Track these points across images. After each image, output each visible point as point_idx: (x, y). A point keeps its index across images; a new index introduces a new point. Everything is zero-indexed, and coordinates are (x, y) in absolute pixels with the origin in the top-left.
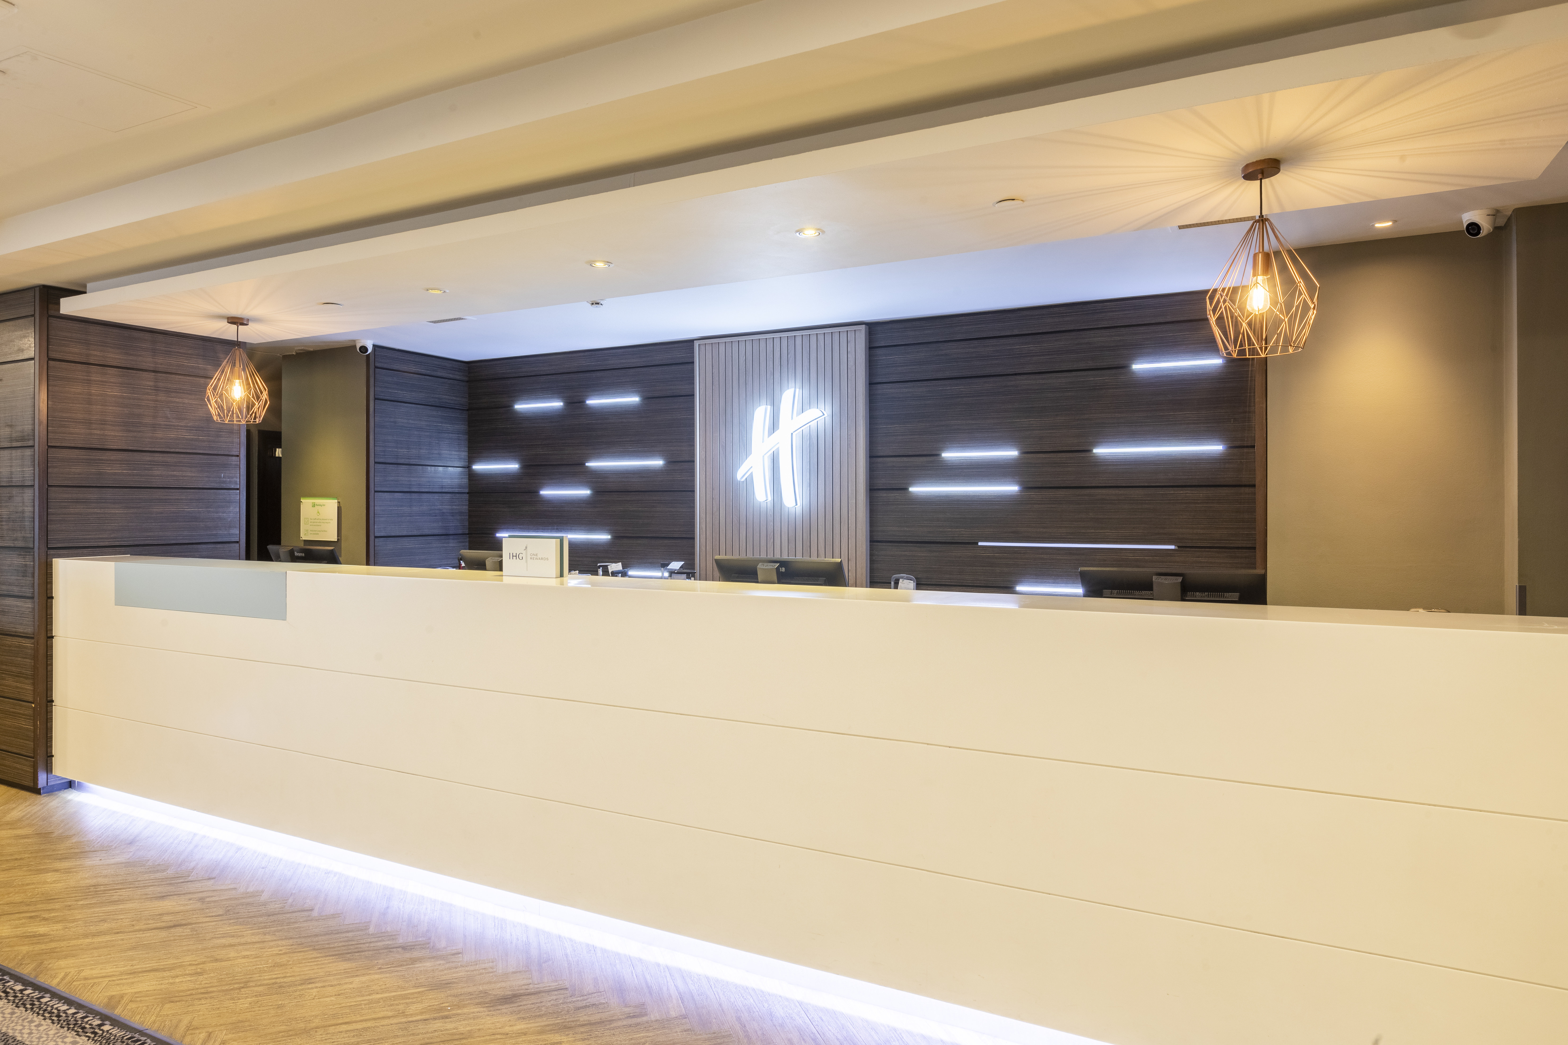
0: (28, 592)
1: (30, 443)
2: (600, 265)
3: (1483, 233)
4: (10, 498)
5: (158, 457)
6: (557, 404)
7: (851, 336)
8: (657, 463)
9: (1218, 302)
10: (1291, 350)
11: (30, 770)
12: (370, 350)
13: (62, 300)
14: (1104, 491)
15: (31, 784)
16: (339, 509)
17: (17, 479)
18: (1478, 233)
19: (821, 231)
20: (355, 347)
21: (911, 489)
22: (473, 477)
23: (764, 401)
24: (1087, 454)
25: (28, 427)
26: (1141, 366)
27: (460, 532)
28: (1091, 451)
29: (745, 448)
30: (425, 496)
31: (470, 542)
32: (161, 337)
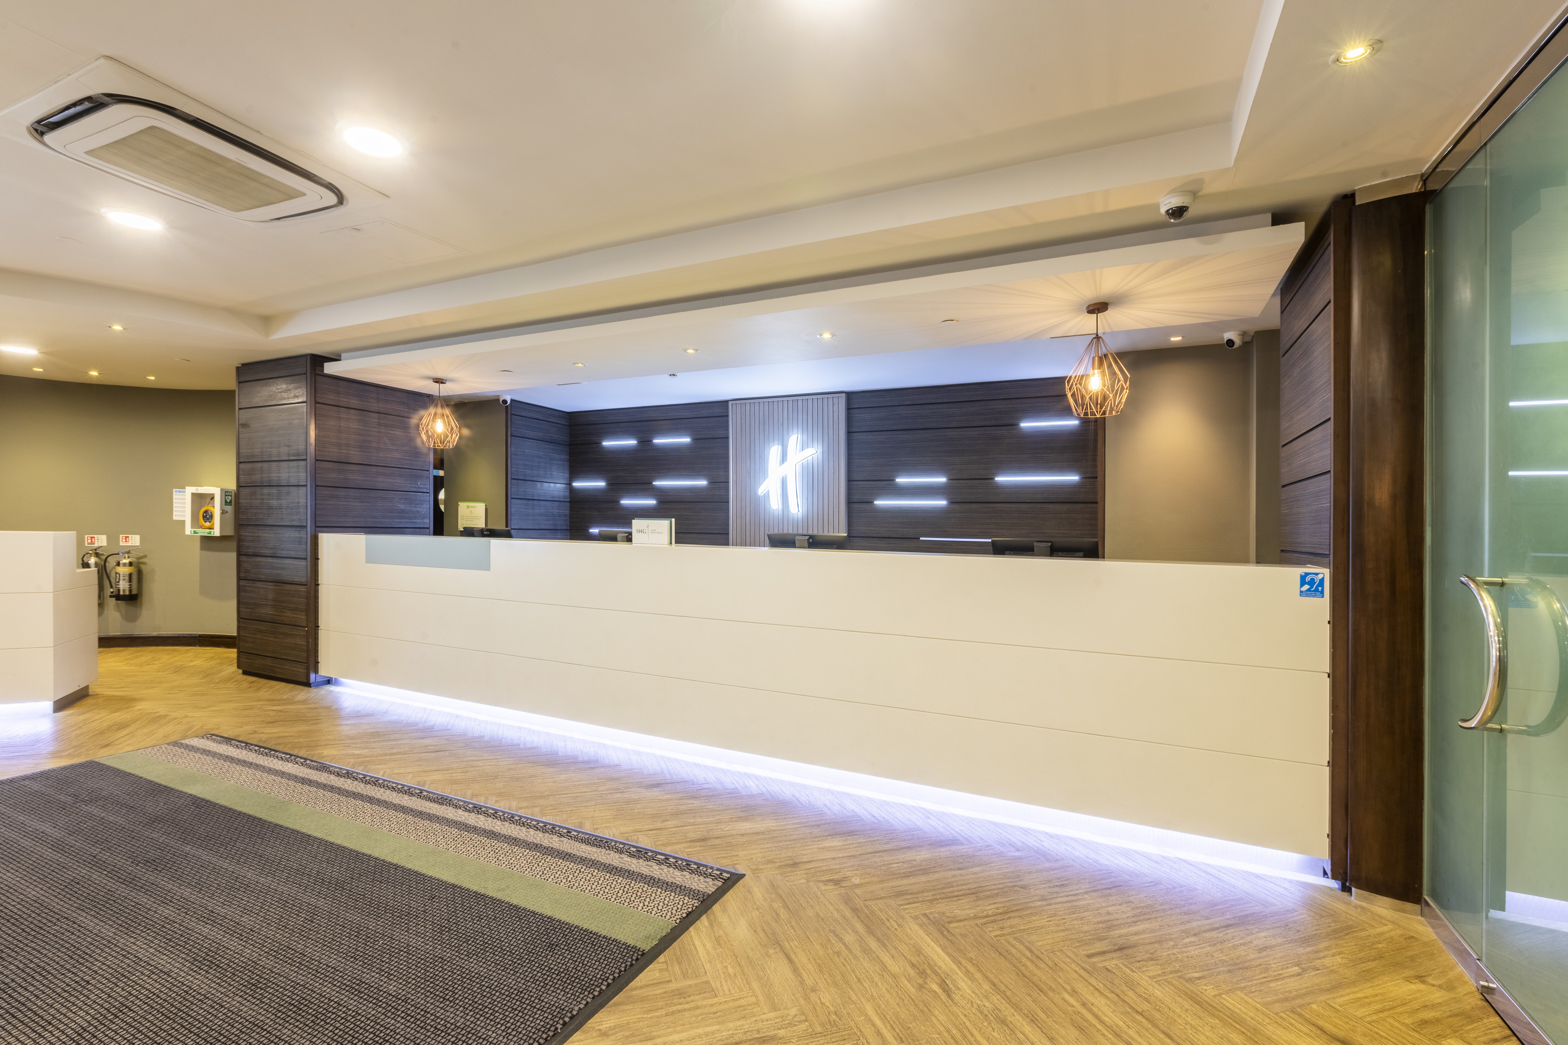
0: (302, 555)
1: (304, 457)
2: (691, 351)
3: (1236, 346)
4: (288, 493)
5: (381, 470)
6: (632, 442)
7: (836, 400)
8: (702, 483)
9: (1072, 384)
10: (1114, 413)
11: (305, 671)
12: (509, 403)
13: (326, 364)
14: (1002, 505)
15: (305, 680)
16: (486, 510)
17: (293, 481)
18: (1233, 346)
19: (833, 335)
20: (498, 400)
21: (876, 502)
22: (572, 490)
23: (776, 442)
24: (991, 481)
25: (302, 447)
26: (1027, 424)
27: (564, 528)
28: (994, 479)
29: (765, 474)
30: (542, 503)
31: (570, 535)
32: (382, 390)
